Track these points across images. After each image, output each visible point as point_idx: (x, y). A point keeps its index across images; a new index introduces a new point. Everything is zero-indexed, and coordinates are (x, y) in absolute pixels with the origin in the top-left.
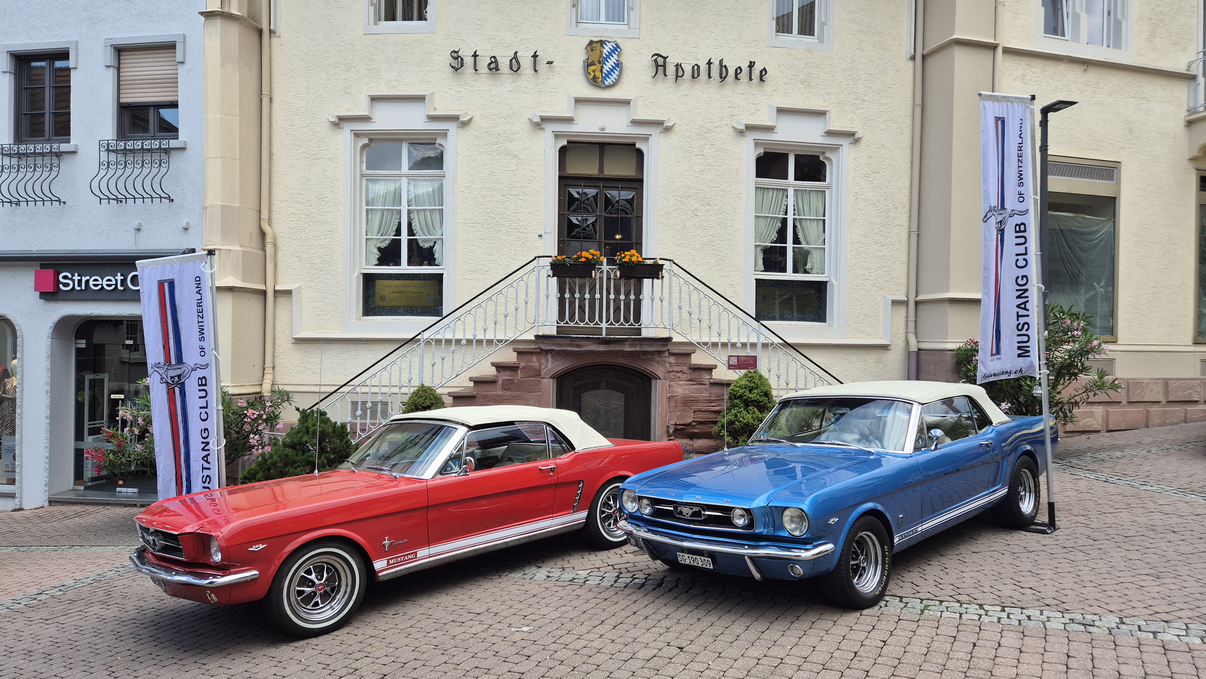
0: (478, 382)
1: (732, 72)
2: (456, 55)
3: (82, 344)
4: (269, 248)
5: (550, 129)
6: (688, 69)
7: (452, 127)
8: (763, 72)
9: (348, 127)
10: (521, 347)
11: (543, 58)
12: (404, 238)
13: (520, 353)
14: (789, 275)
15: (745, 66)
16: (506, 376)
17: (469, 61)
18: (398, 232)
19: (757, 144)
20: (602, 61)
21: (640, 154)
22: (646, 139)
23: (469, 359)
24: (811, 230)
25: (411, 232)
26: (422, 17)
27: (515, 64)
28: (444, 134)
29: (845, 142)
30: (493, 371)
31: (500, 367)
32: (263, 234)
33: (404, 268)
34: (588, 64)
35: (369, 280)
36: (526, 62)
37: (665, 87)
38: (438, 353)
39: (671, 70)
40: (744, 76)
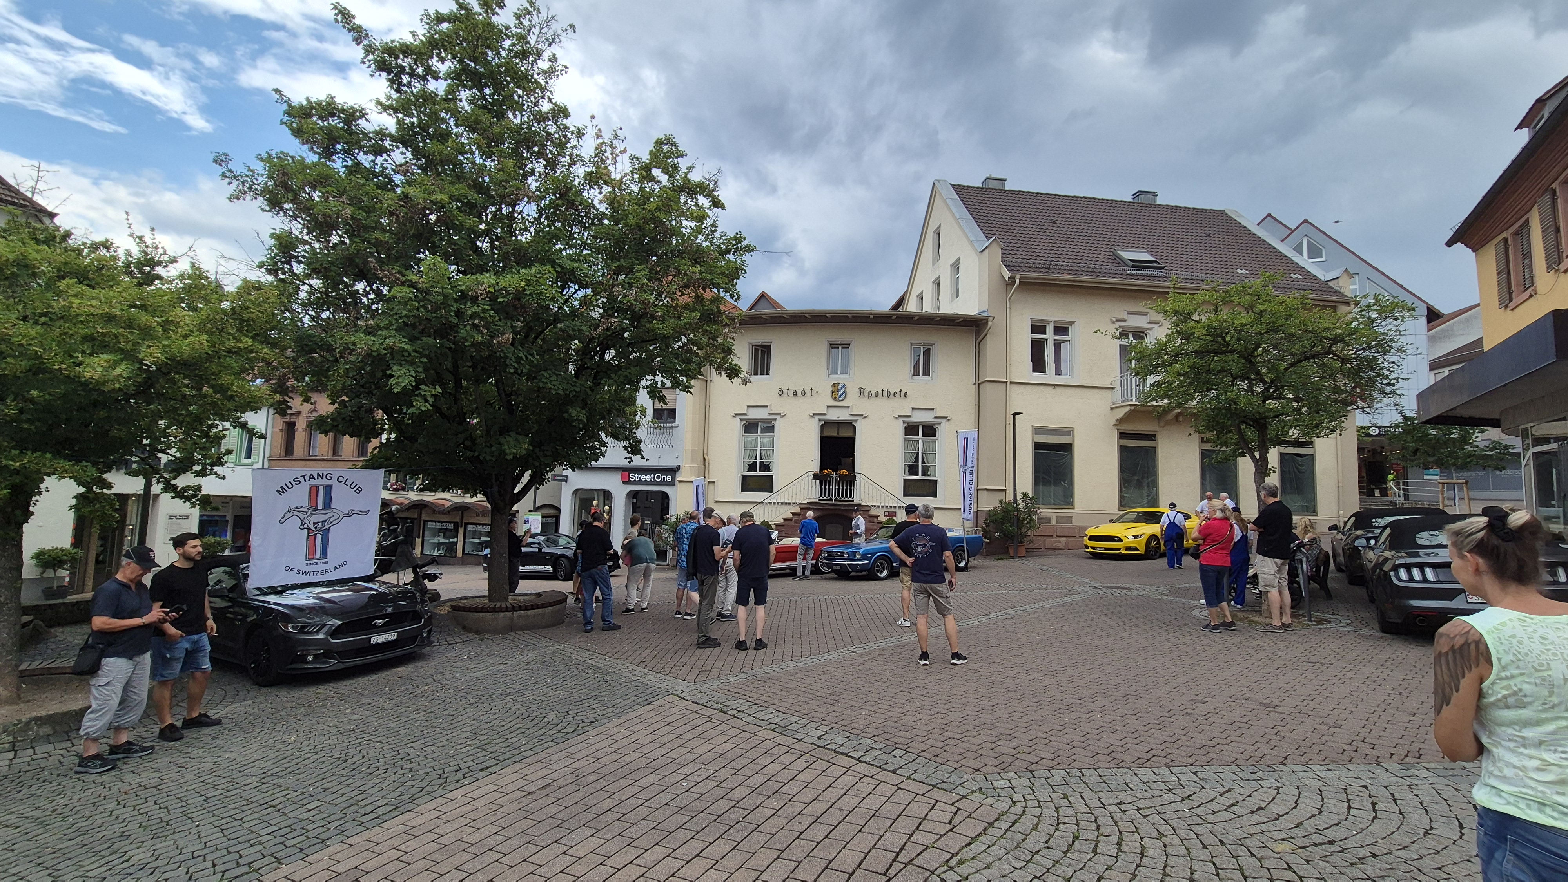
0: (785, 520)
1: (892, 393)
2: (781, 390)
3: (635, 501)
4: (707, 464)
5: (817, 417)
6: (874, 393)
7: (778, 417)
8: (906, 394)
9: (738, 417)
10: (802, 506)
11: (815, 390)
12: (758, 460)
13: (801, 509)
14: (920, 477)
15: (898, 392)
16: (796, 517)
17: (785, 391)
18: (756, 458)
19: (904, 422)
20: (838, 391)
21: (854, 426)
22: (856, 421)
23: (782, 511)
24: (930, 457)
25: (761, 458)
26: (767, 374)
27: (804, 393)
28: (775, 420)
29: (944, 421)
30: (791, 516)
31: (793, 514)
32: (704, 459)
33: (758, 473)
34: (833, 392)
35: (744, 477)
36: (808, 392)
37: (865, 400)
38: (770, 507)
39: (866, 393)
40: (898, 395)
